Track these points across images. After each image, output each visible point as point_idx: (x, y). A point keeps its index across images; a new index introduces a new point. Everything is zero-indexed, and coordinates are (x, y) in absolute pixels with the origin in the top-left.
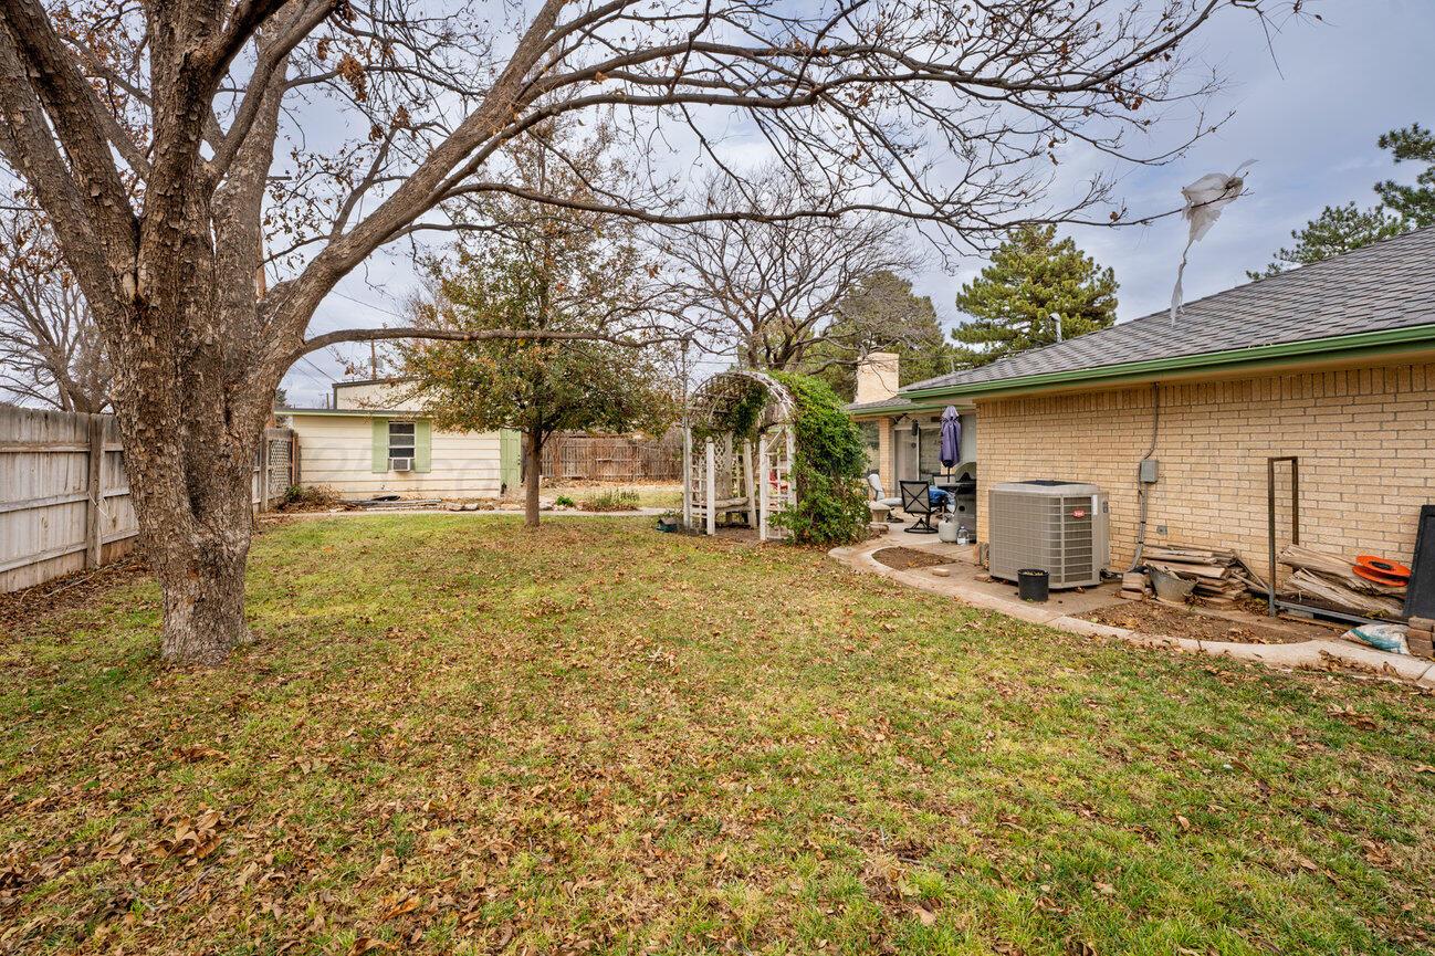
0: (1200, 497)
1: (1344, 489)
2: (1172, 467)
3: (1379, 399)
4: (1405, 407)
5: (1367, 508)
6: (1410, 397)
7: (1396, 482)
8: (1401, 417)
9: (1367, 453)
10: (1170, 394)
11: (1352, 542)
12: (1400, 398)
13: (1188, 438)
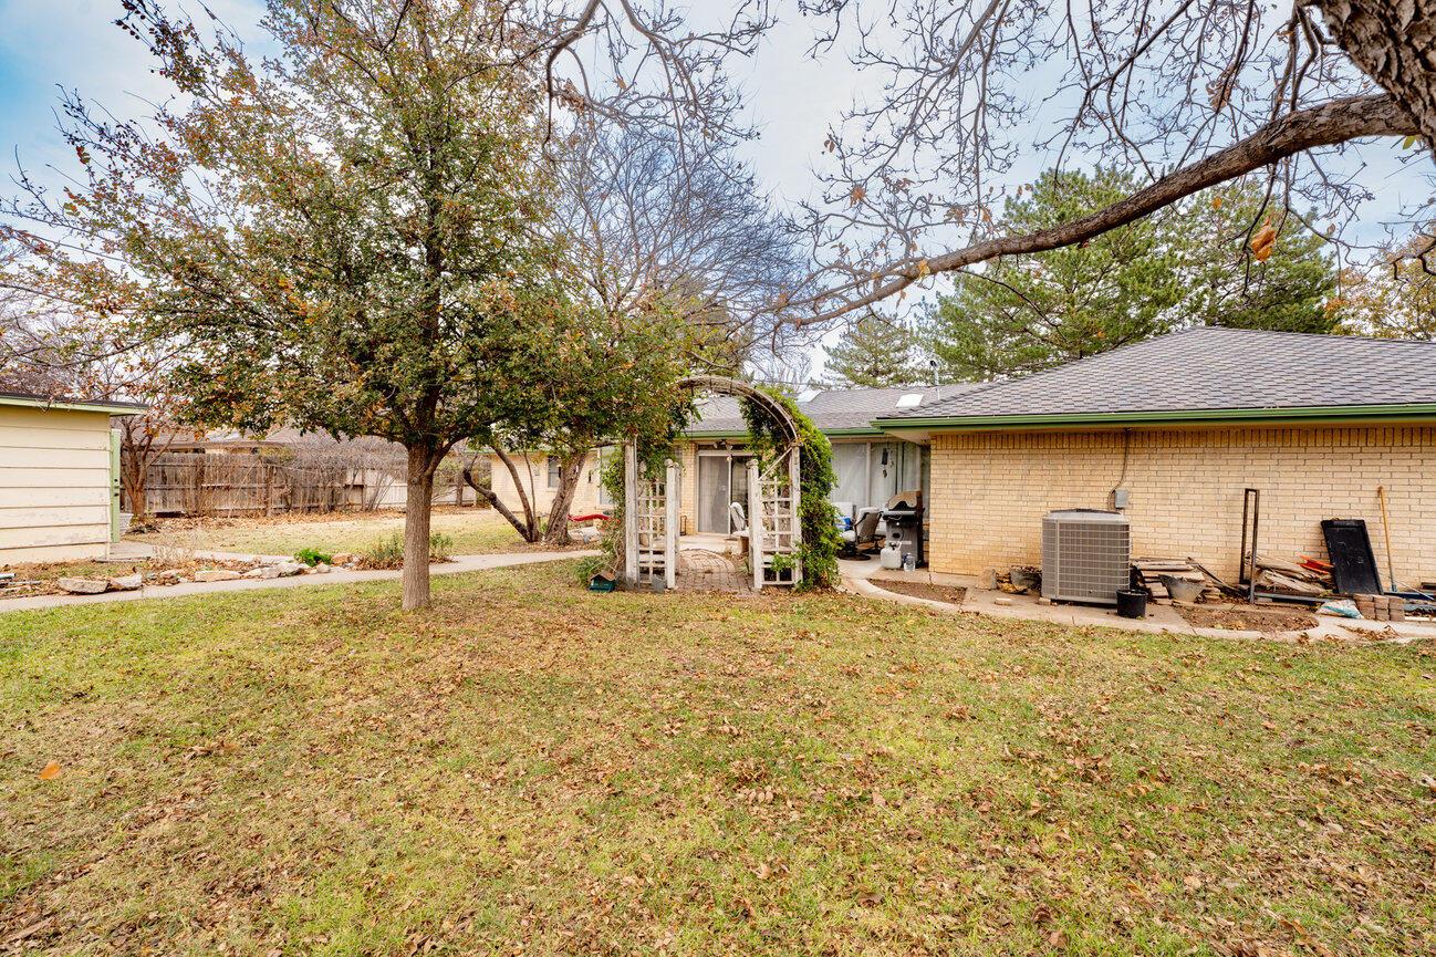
0: (1163, 519)
1: (1270, 511)
2: (1139, 496)
3: (1295, 450)
4: (1312, 456)
5: (1284, 523)
6: (1314, 450)
7: (1303, 505)
8: (1308, 462)
9: (1285, 486)
10: (1139, 438)
11: (1273, 547)
12: (1309, 450)
13: (1154, 473)
